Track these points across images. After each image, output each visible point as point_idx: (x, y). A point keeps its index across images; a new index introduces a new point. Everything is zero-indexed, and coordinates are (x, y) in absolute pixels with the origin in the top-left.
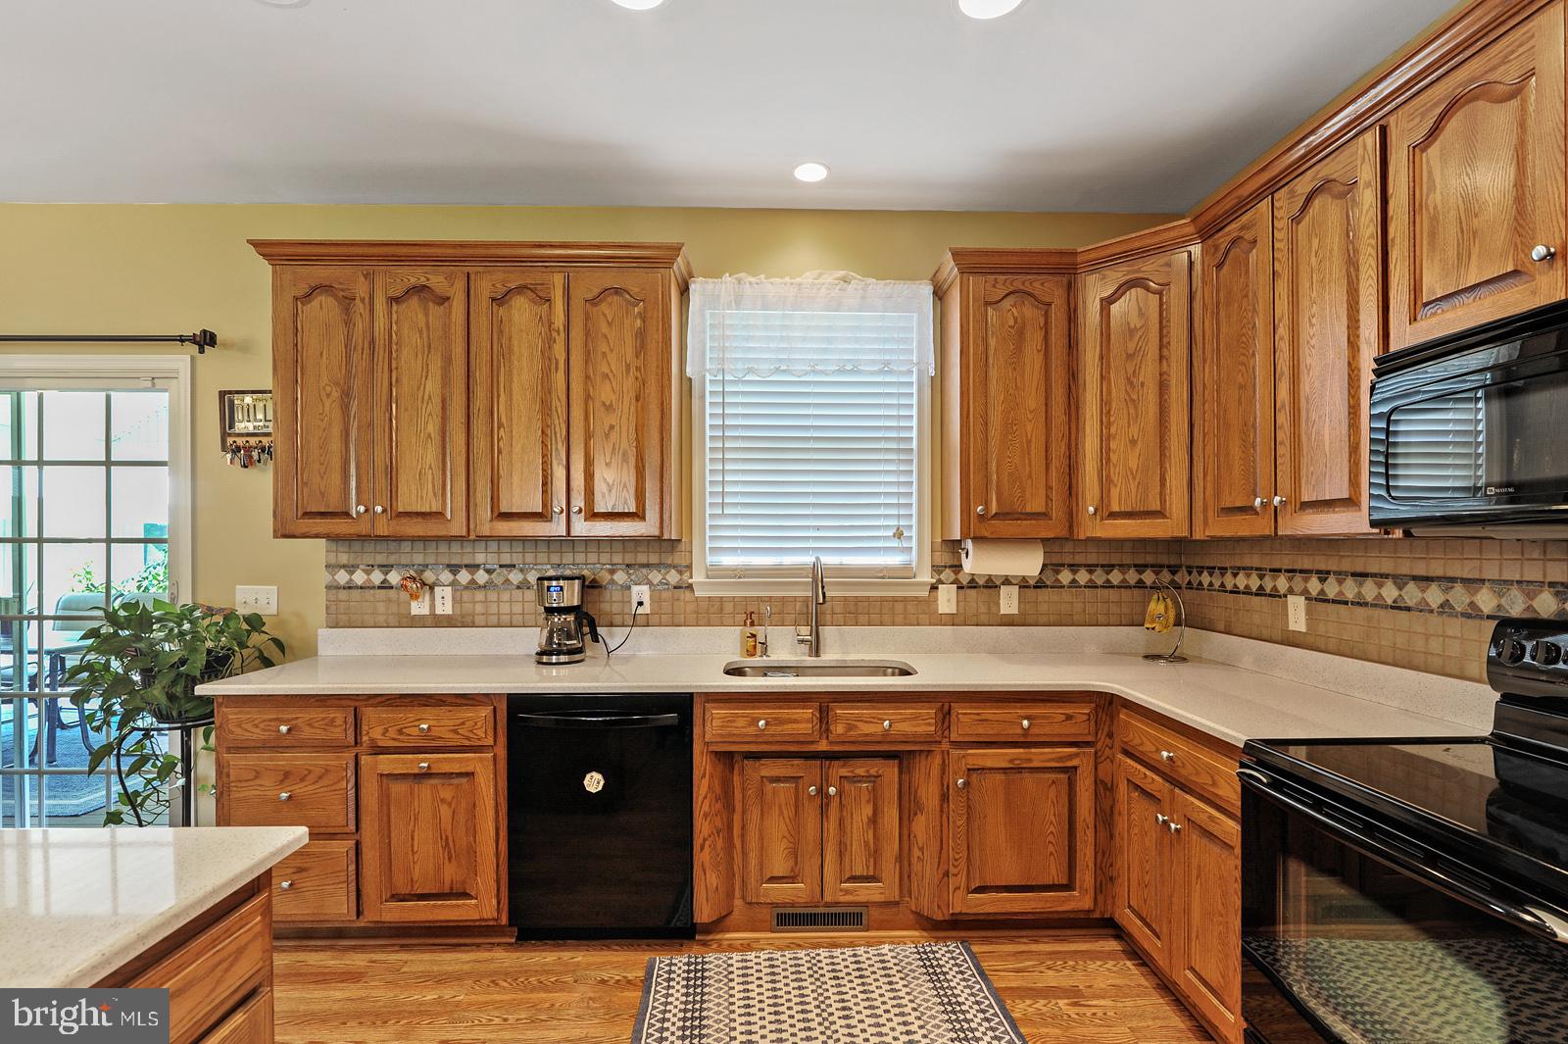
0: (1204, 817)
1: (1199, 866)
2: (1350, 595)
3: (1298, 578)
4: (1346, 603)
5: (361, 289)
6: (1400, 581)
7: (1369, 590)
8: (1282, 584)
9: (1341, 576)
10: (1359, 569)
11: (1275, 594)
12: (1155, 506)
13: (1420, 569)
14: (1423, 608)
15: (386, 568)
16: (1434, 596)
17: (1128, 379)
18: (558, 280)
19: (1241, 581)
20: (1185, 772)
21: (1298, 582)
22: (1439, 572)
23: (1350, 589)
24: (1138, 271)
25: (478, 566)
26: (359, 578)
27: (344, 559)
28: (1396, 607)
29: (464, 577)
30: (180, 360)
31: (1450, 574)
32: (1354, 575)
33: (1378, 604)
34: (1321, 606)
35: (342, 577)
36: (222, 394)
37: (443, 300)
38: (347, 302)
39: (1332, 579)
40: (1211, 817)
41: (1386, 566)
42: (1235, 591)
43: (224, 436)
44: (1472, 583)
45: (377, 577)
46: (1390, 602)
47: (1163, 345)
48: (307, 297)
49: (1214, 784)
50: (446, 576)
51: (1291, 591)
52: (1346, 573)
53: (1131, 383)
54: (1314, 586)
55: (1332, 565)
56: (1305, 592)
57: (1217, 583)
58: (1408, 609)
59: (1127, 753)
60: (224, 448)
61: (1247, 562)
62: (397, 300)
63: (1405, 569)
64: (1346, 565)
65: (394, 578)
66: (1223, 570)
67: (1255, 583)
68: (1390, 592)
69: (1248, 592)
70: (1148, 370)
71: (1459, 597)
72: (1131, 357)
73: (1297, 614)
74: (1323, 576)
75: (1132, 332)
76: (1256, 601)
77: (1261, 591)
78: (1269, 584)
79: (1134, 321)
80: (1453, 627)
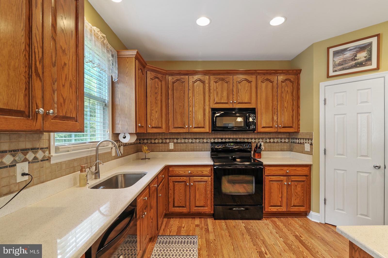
4: (182, 143)
6: (192, 139)
7: (187, 141)
8: (168, 141)
9: (181, 139)
11: (166, 143)
13: (195, 137)
14: (196, 142)
16: (198, 141)
17: (156, 98)
19: (157, 141)
20: (195, 173)
21: (172, 140)
22: (198, 137)
23: (183, 141)
24: (157, 75)
28: (192, 143)
31: (200, 137)
32: (183, 138)
33: (188, 142)
34: (177, 144)
39: (179, 139)
40: (201, 179)
41: (190, 137)
42: (155, 143)
44: (203, 139)
46: (190, 142)
47: (161, 93)
49: (202, 172)
51: (170, 142)
54: (175, 141)
55: (179, 137)
56: (173, 142)
57: (149, 142)
58: (194, 143)
61: (158, 137)
63: (193, 137)
64: (182, 137)
67: (160, 141)
68: (190, 141)
69: (158, 143)
70: (159, 98)
71: (201, 141)
72: (156, 93)
73: (171, 146)
74: (177, 139)
75: (156, 88)
76: (161, 145)
77: (162, 143)
78: (164, 141)
79: (157, 86)
80: (200, 145)
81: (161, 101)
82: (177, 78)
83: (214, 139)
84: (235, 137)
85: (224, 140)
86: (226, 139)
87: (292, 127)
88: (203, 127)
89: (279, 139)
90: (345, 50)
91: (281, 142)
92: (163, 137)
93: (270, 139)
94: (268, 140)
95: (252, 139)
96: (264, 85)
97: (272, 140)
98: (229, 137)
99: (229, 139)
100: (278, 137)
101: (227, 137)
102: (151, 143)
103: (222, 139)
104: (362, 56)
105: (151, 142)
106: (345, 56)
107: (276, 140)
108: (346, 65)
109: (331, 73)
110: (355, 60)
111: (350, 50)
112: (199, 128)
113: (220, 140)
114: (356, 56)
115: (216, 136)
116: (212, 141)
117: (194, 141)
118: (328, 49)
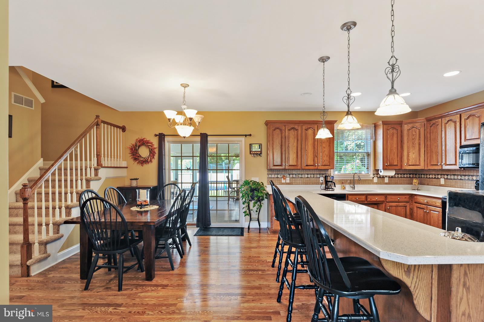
0: (434, 209)
1: (433, 216)
2: (452, 178)
3: (443, 175)
4: (452, 179)
5: (284, 128)
6: (461, 176)
8: (439, 176)
9: (451, 175)
10: (454, 174)
11: (438, 178)
12: (418, 164)
13: (464, 174)
14: (465, 179)
15: (278, 174)
16: (467, 178)
18: (316, 126)
19: (431, 176)
20: (430, 203)
21: (443, 176)
22: (467, 174)
23: (452, 177)
24: (415, 125)
25: (293, 174)
26: (273, 176)
27: (270, 173)
29: (291, 176)
30: (243, 139)
31: (469, 174)
32: (453, 175)
33: (457, 179)
34: (447, 180)
35: (270, 176)
36: (250, 144)
37: (297, 130)
38: (281, 130)
39: (449, 176)
40: (435, 209)
42: (430, 178)
43: (250, 152)
44: (472, 176)
45: (276, 176)
46: (459, 179)
47: (419, 137)
48: (274, 130)
49: (436, 204)
50: (288, 176)
51: (441, 178)
52: (452, 175)
53: (413, 144)
54: (446, 177)
55: (449, 173)
56: (444, 178)
57: (425, 177)
58: (462, 180)
59: (416, 203)
60: (250, 154)
61: (432, 173)
62: (289, 130)
63: (462, 174)
64: (452, 173)
65: (279, 176)
66: (427, 175)
67: (434, 176)
69: (432, 178)
70: (417, 142)
71: (470, 178)
72: (413, 139)
73: (442, 181)
74: (447, 175)
75: (414, 135)
76: (434, 180)
77: (435, 178)
78: (437, 177)
79: (414, 133)
81: (419, 144)
82: (433, 123)
88: (455, 165)
92: (436, 173)
105: (427, 177)
112: (451, 165)
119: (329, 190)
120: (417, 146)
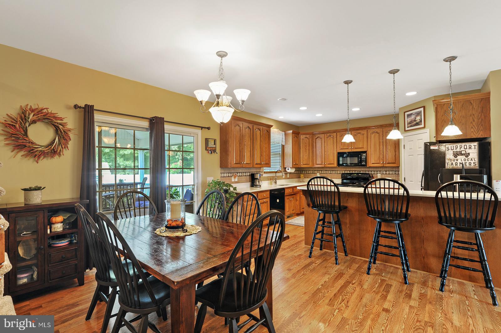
2: (325, 173)
6: (330, 171)
7: (327, 172)
8: (316, 172)
9: (324, 171)
11: (315, 173)
12: (308, 163)
13: (332, 170)
14: (333, 173)
16: (334, 172)
19: (310, 172)
21: (318, 172)
24: (306, 136)
25: (241, 172)
26: (225, 175)
27: (223, 172)
30: (199, 131)
35: (223, 175)
36: (207, 139)
41: (329, 170)
42: (309, 173)
43: (206, 147)
44: (337, 171)
45: (227, 175)
53: (306, 149)
54: (320, 172)
55: (323, 170)
57: (306, 172)
60: (206, 149)
61: (310, 170)
63: (331, 170)
66: (307, 171)
67: (312, 172)
68: (329, 172)
69: (311, 173)
70: (308, 148)
71: (336, 172)
72: (306, 146)
73: (318, 175)
74: (322, 171)
76: (312, 174)
77: (313, 173)
78: (314, 172)
79: (306, 142)
80: (336, 175)
81: (309, 150)
82: (318, 136)
83: (345, 171)
84: (359, 170)
85: (351, 172)
86: (352, 171)
87: (395, 163)
88: (333, 164)
89: (394, 172)
90: (411, 114)
91: (395, 173)
92: (314, 170)
93: (386, 171)
94: (384, 173)
95: (371, 171)
96: (373, 135)
97: (388, 172)
98: (355, 170)
99: (355, 171)
100: (393, 170)
101: (353, 170)
102: (307, 173)
103: (350, 171)
104: (418, 118)
106: (412, 118)
107: (391, 173)
108: (412, 124)
109: (407, 129)
110: (416, 121)
111: (414, 114)
112: (331, 164)
113: (349, 172)
114: (416, 119)
115: (346, 170)
116: (344, 172)
117: (332, 172)
118: (405, 113)
119: (257, 186)
120: (308, 150)
